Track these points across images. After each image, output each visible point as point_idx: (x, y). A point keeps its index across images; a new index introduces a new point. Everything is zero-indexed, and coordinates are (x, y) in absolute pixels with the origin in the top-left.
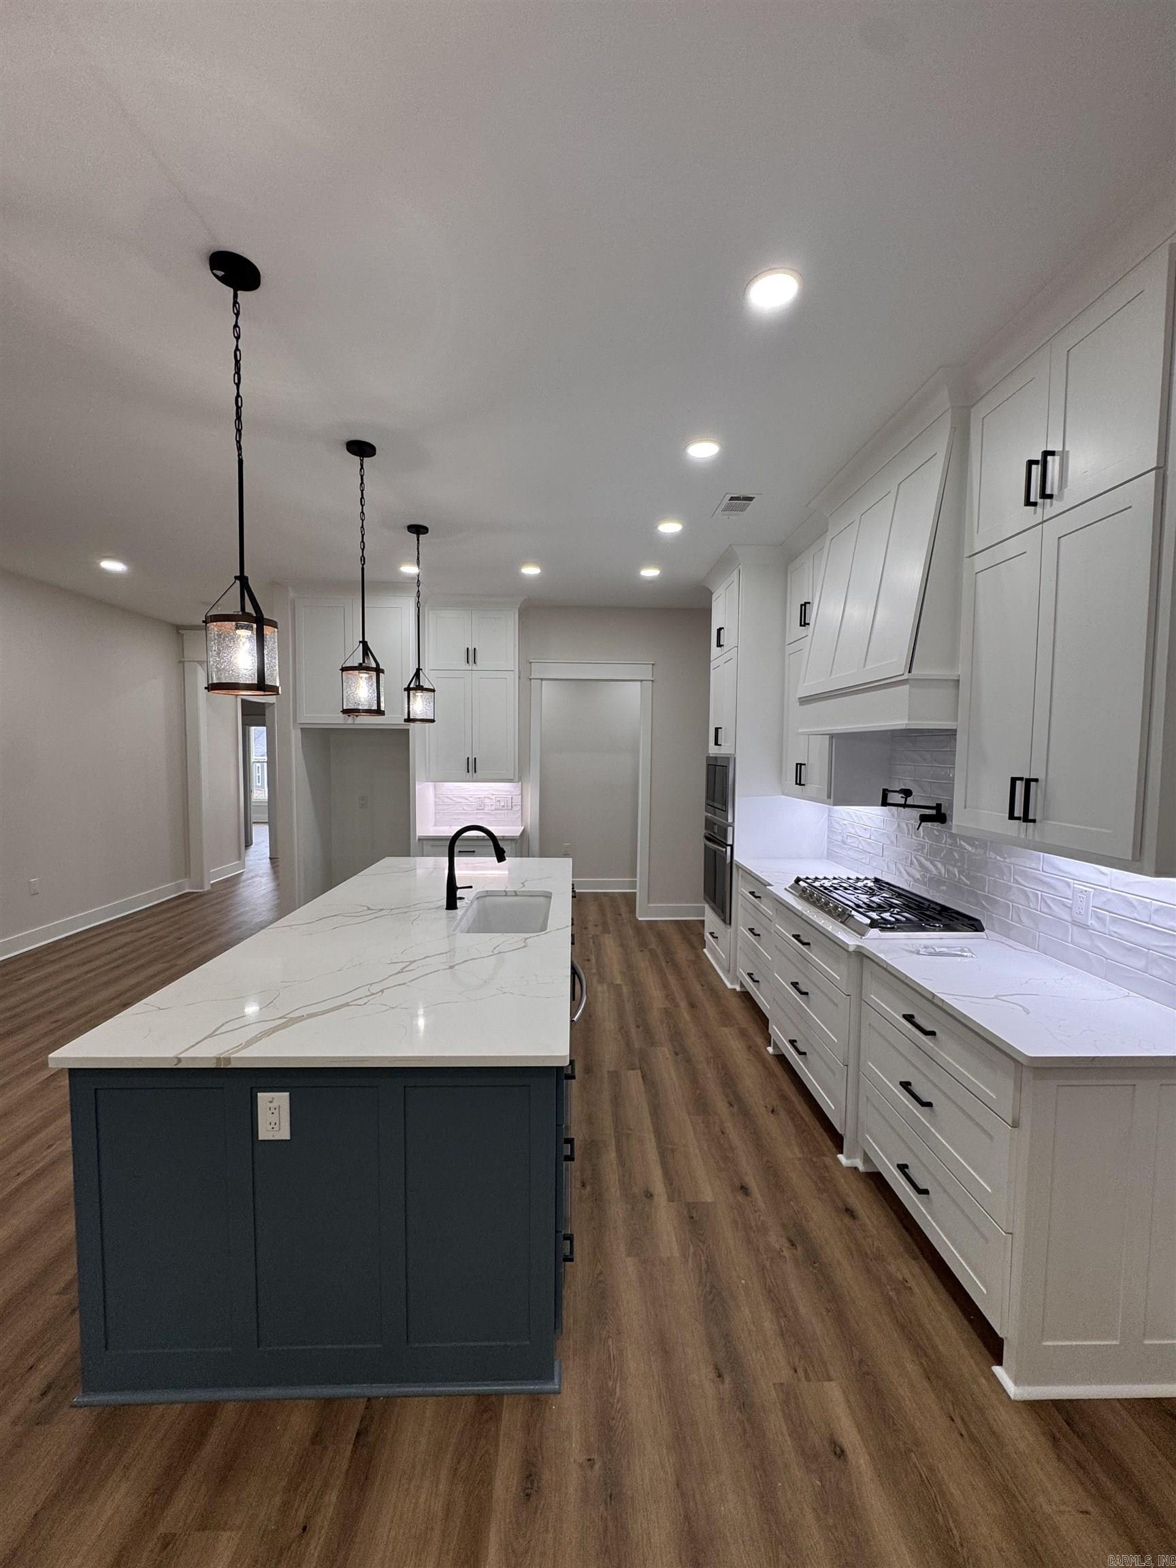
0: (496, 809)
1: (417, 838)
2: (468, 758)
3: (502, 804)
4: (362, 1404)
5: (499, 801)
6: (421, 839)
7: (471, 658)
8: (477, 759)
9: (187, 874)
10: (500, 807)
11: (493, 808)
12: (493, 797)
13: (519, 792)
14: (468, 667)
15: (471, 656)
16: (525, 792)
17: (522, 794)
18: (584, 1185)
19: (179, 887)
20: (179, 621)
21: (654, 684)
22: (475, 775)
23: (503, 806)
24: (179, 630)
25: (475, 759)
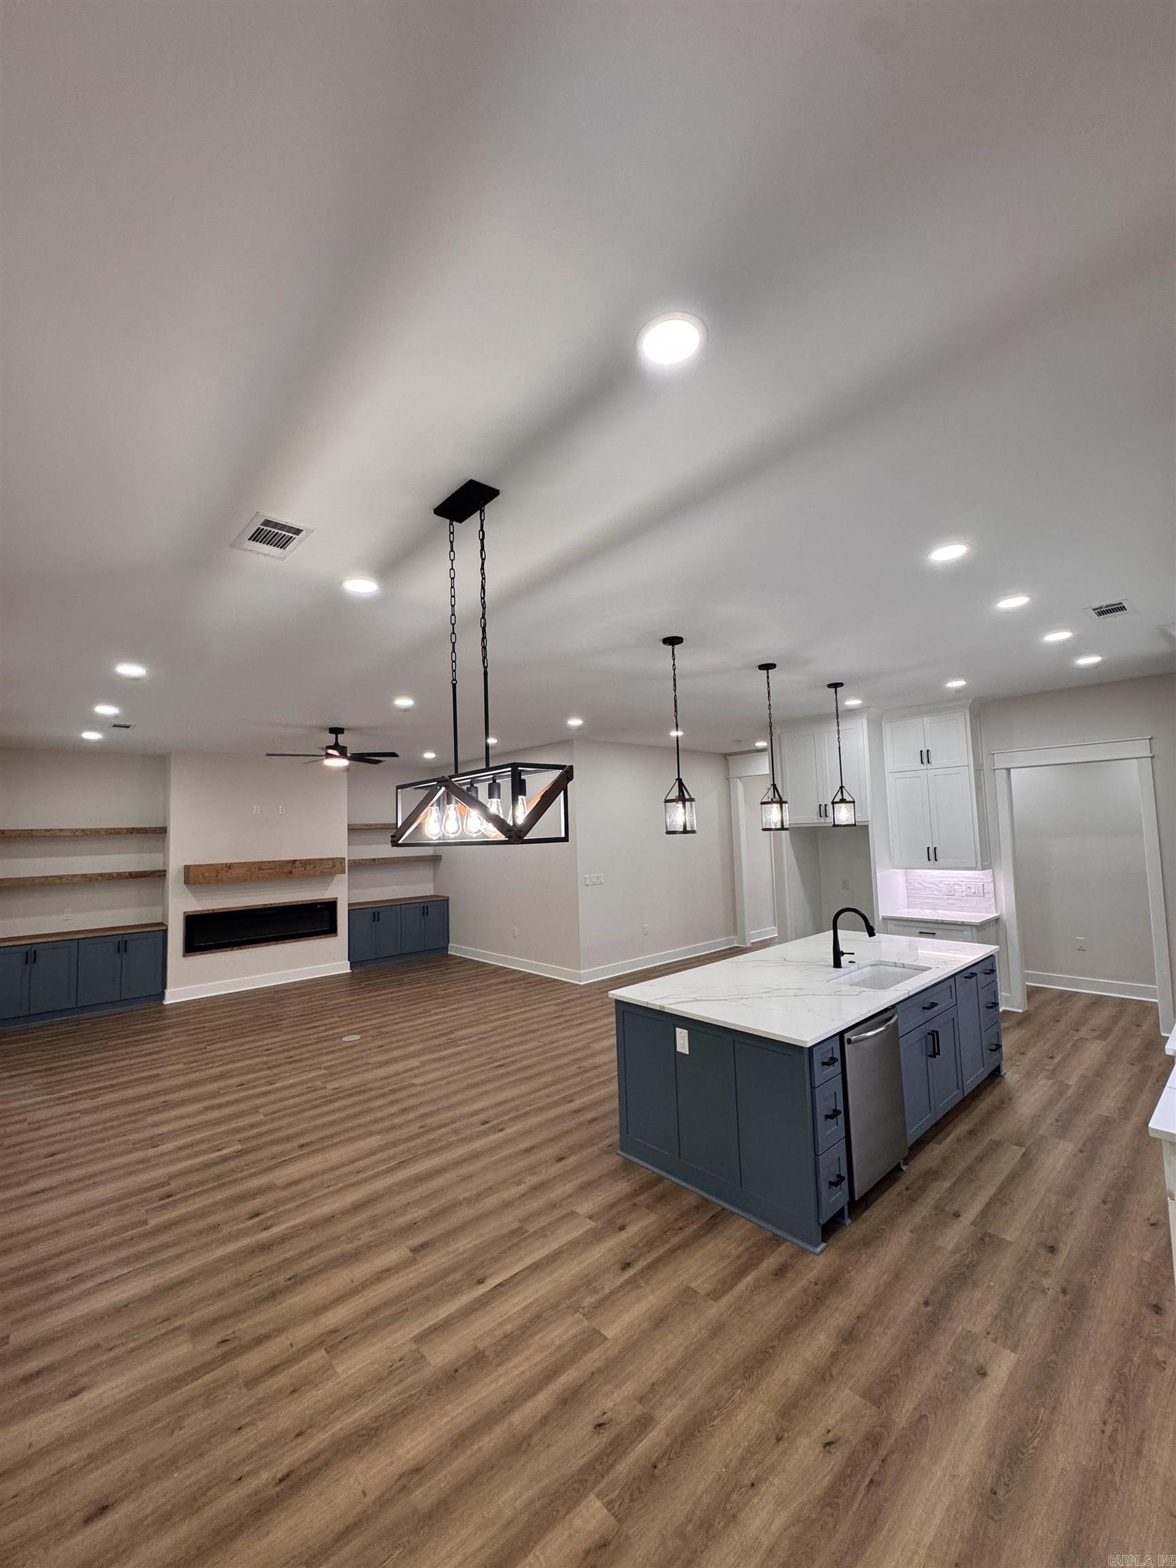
0: (966, 896)
1: (881, 917)
2: (928, 848)
3: (973, 890)
4: (719, 1209)
5: (969, 888)
6: (884, 919)
7: (925, 760)
8: (937, 850)
9: (735, 933)
10: (971, 894)
11: (964, 894)
12: (963, 884)
13: (991, 879)
14: (923, 767)
15: (925, 757)
16: (997, 881)
17: (994, 881)
18: (907, 1189)
19: (730, 942)
20: (724, 752)
21: (1154, 760)
22: (936, 863)
23: (974, 893)
24: (726, 757)
25: (935, 848)
